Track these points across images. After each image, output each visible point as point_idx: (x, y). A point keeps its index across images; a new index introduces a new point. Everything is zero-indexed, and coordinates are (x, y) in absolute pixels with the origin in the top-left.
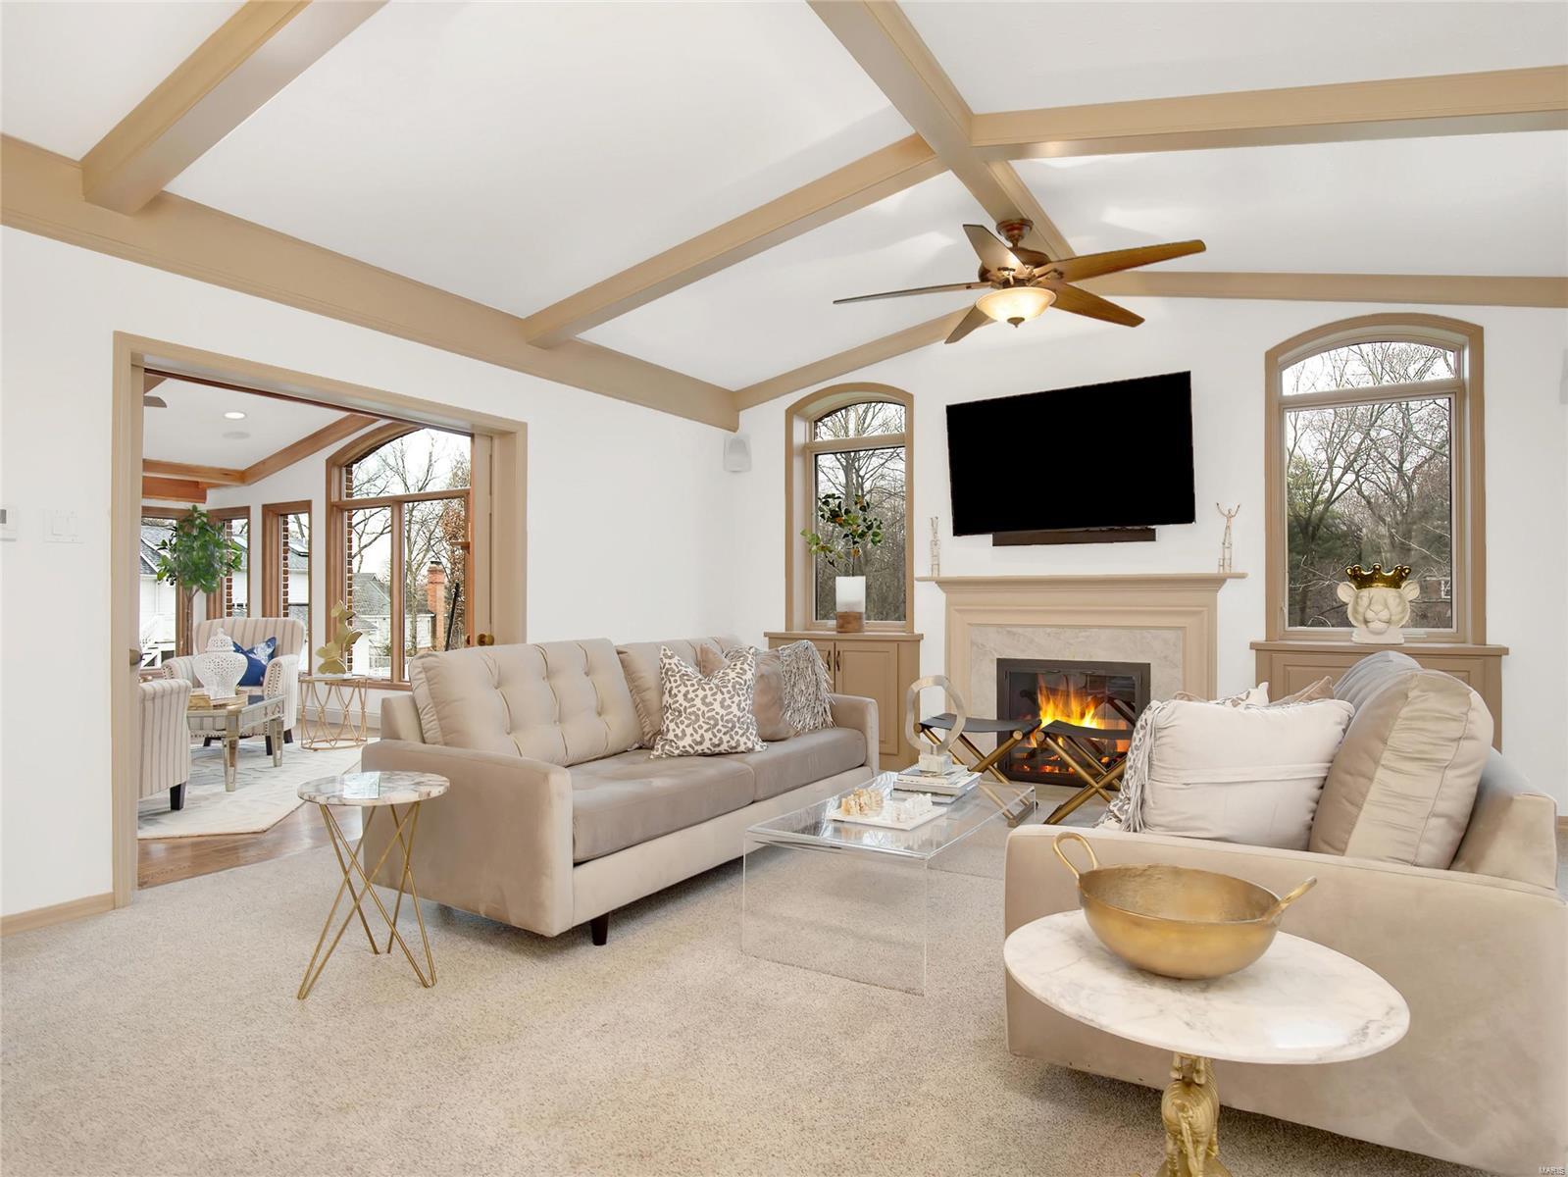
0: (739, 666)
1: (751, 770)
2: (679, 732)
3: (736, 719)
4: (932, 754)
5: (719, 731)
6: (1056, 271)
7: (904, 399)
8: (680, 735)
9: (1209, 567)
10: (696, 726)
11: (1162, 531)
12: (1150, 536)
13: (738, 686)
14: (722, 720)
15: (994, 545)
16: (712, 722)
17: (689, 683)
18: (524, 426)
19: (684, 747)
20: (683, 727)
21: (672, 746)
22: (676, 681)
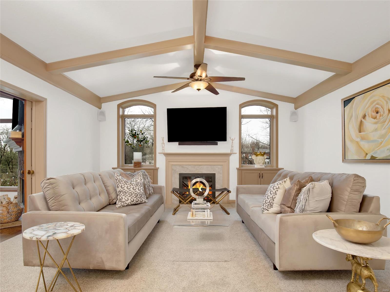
0: (139, 178)
1: (149, 207)
2: (126, 199)
3: (138, 193)
4: (199, 198)
5: (133, 197)
6: (210, 79)
7: (153, 106)
8: (121, 198)
9: (229, 152)
10: (132, 196)
11: (219, 143)
12: (217, 144)
13: (141, 184)
14: (139, 194)
15: (179, 145)
16: (131, 194)
17: (128, 184)
18: (46, 99)
19: (128, 203)
20: (128, 197)
21: (124, 203)
22: (123, 183)
